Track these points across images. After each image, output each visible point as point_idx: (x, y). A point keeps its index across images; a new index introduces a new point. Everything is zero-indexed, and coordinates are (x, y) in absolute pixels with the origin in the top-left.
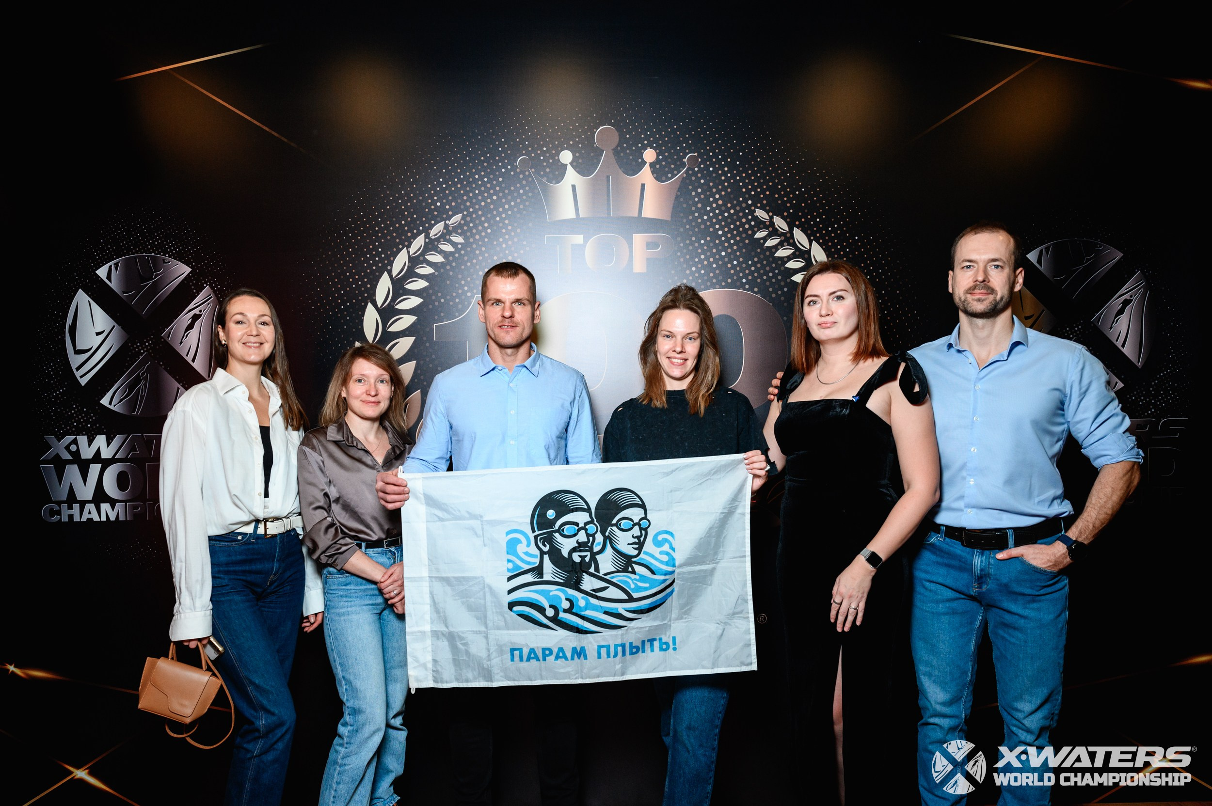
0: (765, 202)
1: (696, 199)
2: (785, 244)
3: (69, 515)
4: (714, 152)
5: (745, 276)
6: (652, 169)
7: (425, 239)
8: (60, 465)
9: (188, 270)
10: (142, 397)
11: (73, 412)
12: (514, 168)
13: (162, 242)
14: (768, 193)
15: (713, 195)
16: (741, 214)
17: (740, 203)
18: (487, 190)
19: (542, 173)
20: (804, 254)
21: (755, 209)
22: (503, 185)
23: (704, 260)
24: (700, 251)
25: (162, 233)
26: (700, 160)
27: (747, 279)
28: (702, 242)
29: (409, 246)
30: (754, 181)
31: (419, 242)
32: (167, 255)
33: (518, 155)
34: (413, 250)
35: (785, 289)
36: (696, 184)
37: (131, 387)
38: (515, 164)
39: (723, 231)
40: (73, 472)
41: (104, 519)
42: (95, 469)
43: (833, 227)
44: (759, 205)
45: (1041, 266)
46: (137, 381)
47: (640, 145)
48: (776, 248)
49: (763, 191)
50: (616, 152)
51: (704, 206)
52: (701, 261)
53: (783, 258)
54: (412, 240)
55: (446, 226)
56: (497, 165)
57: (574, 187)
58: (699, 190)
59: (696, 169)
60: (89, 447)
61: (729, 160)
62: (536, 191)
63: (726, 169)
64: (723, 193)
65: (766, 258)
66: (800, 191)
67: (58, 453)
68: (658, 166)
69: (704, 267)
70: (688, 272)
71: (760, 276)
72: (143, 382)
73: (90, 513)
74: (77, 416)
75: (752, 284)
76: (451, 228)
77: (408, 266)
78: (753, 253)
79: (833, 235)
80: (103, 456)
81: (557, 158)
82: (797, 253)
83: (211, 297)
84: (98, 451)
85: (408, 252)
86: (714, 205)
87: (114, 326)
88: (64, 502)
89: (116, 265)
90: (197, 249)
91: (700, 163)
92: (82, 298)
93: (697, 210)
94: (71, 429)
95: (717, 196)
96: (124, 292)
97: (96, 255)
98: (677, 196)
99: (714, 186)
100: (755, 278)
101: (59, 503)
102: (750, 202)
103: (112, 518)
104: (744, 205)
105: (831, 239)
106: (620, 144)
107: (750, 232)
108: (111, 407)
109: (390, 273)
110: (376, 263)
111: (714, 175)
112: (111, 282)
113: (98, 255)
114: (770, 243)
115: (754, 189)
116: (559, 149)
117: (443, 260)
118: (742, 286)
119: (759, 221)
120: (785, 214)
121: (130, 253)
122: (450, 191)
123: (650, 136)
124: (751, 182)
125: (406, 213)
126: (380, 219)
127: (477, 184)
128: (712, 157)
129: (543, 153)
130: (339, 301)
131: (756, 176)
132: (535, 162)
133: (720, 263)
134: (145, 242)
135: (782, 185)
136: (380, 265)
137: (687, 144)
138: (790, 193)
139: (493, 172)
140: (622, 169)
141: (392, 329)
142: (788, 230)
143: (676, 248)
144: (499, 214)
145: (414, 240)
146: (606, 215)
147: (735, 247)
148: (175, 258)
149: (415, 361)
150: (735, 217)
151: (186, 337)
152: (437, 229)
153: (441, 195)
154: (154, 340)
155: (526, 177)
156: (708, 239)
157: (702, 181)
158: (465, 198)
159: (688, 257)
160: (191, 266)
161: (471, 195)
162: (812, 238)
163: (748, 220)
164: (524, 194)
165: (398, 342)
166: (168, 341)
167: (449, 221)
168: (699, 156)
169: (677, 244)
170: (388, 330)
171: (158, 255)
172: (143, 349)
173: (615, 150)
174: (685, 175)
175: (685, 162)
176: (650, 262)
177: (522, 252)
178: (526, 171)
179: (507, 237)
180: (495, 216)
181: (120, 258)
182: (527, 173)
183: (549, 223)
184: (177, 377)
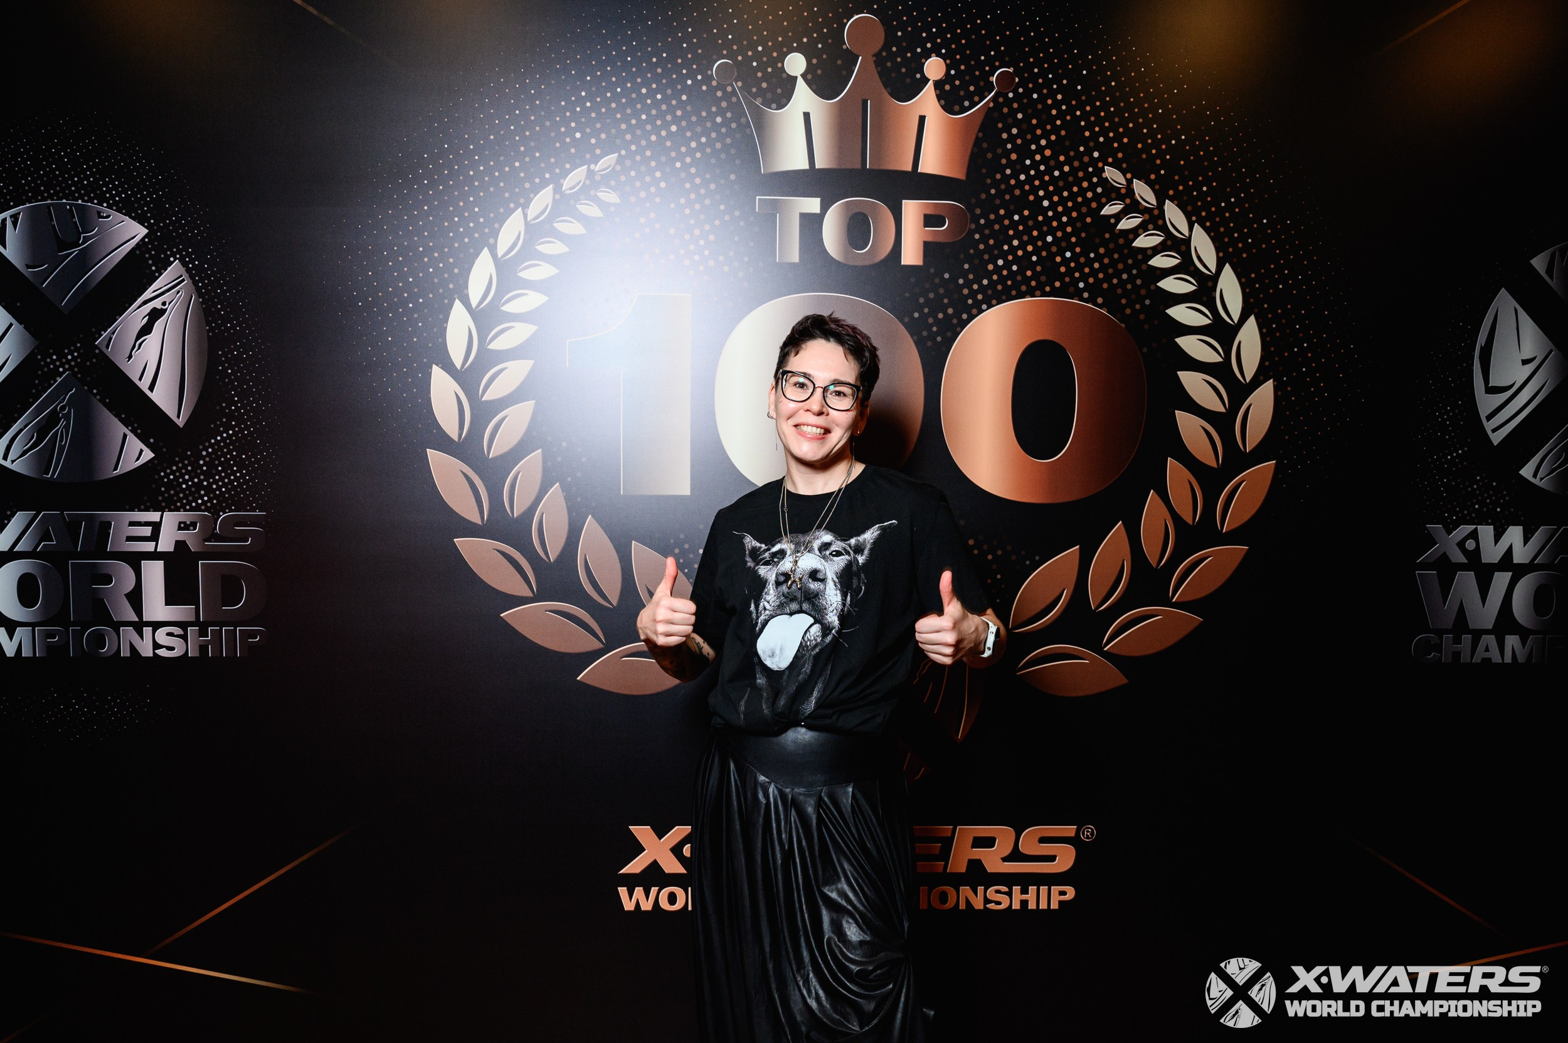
0: (1120, 155)
1: (1009, 146)
2: (1151, 226)
4: (1041, 68)
5: (1085, 277)
6: (938, 92)
7: (554, 194)
9: (141, 231)
10: (61, 448)
12: (708, 79)
13: (96, 181)
14: (1125, 140)
15: (1036, 139)
16: (1081, 174)
17: (1079, 156)
18: (661, 115)
19: (754, 90)
20: (1179, 245)
21: (1103, 168)
22: (689, 108)
23: (1018, 248)
24: (1011, 232)
25: (95, 165)
26: (1017, 80)
27: (1086, 283)
28: (1016, 217)
29: (525, 207)
30: (1104, 119)
31: (543, 199)
32: (105, 205)
33: (715, 57)
34: (533, 211)
35: (1147, 302)
36: (1010, 121)
37: (42, 431)
38: (709, 72)
39: (1051, 201)
43: (1228, 202)
44: (1110, 160)
45: (1552, 278)
46: (53, 419)
47: (919, 50)
48: (1135, 232)
49: (1118, 137)
50: (879, 60)
51: (1021, 160)
52: (1013, 250)
53: (1145, 249)
54: (532, 196)
55: (590, 174)
56: (679, 74)
57: (807, 116)
58: (1014, 131)
59: (1011, 95)
61: (1065, 82)
62: (743, 120)
63: (1059, 97)
64: (1053, 138)
65: (1119, 249)
66: (1178, 140)
68: (947, 87)
69: (1017, 260)
70: (991, 267)
71: (1108, 278)
72: (62, 423)
75: (1094, 292)
76: (597, 178)
77: (524, 239)
78: (1097, 240)
79: (1227, 215)
81: (780, 65)
82: (1169, 243)
83: (183, 280)
85: (525, 216)
86: (1038, 157)
87: (11, 325)
89: (15, 218)
90: (157, 195)
91: (1018, 85)
93: (1010, 165)
95: (1043, 142)
96: (28, 267)
98: (977, 137)
99: (1041, 125)
100: (1098, 282)
102: (1096, 154)
103: (10, 651)
104: (1086, 159)
105: (1225, 222)
106: (886, 46)
107: (1094, 205)
108: (7, 464)
109: (493, 250)
110: (469, 232)
111: (1040, 106)
112: (5, 248)
114: (1126, 224)
115: (1104, 132)
116: (785, 50)
117: (583, 231)
118: (1078, 294)
119: (1109, 186)
120: (1153, 177)
121: (39, 198)
122: (599, 113)
123: (936, 35)
124: (1100, 122)
125: (522, 149)
126: (477, 158)
127: (644, 104)
128: (1038, 75)
129: (757, 56)
130: (406, 295)
131: (1107, 112)
132: (743, 72)
133: (1044, 254)
134: (65, 180)
135: (1150, 128)
136: (476, 235)
137: (997, 51)
138: (1161, 142)
139: (672, 84)
140: (889, 89)
141: (495, 345)
142: (1156, 204)
143: (973, 226)
144: (681, 157)
145: (535, 196)
146: (858, 166)
147: (1069, 229)
148: (119, 210)
149: (534, 401)
150: (1071, 179)
151: (139, 348)
152: (576, 177)
153: (583, 120)
154: (82, 351)
155: (727, 96)
156: (1026, 213)
157: (1020, 116)
158: (623, 126)
159: (991, 242)
160: (146, 224)
161: (634, 122)
162: (1194, 218)
163: (1091, 184)
164: (722, 125)
165: (506, 368)
166: (107, 354)
167: (596, 165)
168: (1016, 73)
169: (975, 219)
170: (489, 347)
171: (89, 204)
172: (62, 365)
173: (878, 55)
174: (991, 105)
175: (993, 82)
176: (929, 248)
177: (717, 222)
178: (728, 85)
179: (693, 196)
180: (674, 160)
181: (21, 207)
182: (729, 89)
183: (764, 175)
184: (123, 416)
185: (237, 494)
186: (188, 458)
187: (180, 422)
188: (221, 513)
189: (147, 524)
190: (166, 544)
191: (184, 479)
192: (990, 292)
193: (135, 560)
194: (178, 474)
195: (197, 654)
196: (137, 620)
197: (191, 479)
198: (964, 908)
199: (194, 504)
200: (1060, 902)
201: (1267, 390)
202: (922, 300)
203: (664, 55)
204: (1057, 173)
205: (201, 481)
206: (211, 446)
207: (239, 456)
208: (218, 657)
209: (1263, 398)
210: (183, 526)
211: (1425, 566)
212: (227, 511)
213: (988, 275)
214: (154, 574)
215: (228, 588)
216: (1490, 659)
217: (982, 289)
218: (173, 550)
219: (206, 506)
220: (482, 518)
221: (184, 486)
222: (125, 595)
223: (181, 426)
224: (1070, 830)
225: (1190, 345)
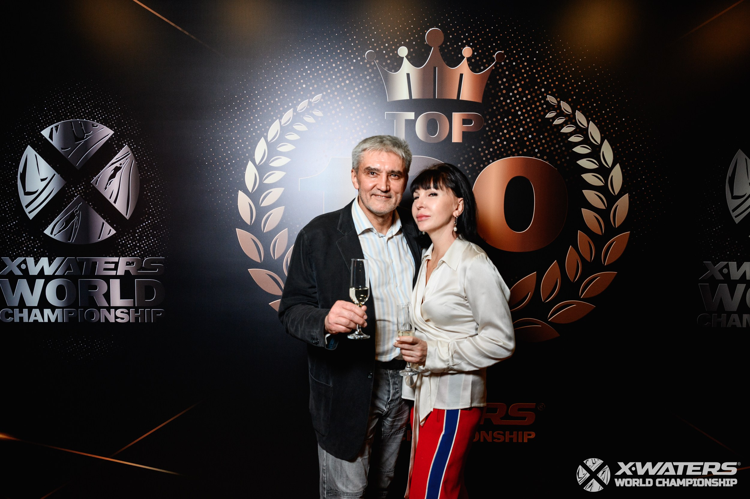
0: (554, 90)
2: (569, 123)
3: (20, 317)
4: (517, 51)
5: (537, 147)
6: (469, 63)
7: (293, 113)
8: (13, 279)
9: (111, 132)
10: (76, 229)
11: (23, 239)
12: (363, 59)
13: (92, 110)
14: (557, 83)
15: (515, 84)
16: (536, 99)
17: (535, 91)
18: (342, 76)
19: (384, 64)
20: (583, 131)
21: (546, 96)
22: (354, 73)
23: (506, 134)
24: (503, 127)
25: (92, 103)
26: (506, 56)
27: (539, 149)
28: (506, 120)
29: (280, 118)
30: (547, 74)
31: (288, 115)
32: (96, 121)
33: (366, 49)
34: (284, 120)
35: (568, 158)
37: (67, 221)
38: (364, 56)
39: (522, 112)
40: (23, 284)
41: (46, 320)
42: (40, 283)
43: (606, 111)
44: (550, 92)
46: (72, 216)
47: (460, 44)
48: (562, 126)
49: (553, 82)
50: (441, 49)
51: (508, 93)
52: (504, 135)
53: (567, 133)
54: (283, 113)
55: (310, 103)
56: (350, 57)
57: (408, 75)
58: (505, 80)
59: (503, 63)
60: (35, 266)
62: (379, 78)
63: (526, 64)
64: (523, 82)
65: (554, 133)
66: (582, 82)
67: (11, 270)
68: (473, 60)
69: (506, 139)
70: (494, 143)
71: (549, 147)
72: (76, 218)
73: (36, 316)
74: (26, 242)
75: (543, 154)
76: (313, 105)
77: (280, 133)
78: (544, 130)
79: (606, 117)
80: (46, 273)
81: (396, 52)
82: (578, 130)
83: (129, 154)
84: (42, 269)
85: (280, 123)
86: (516, 92)
87: (55, 175)
88: (16, 307)
89: (57, 127)
91: (506, 59)
92: (30, 152)
93: (503, 95)
94: (22, 252)
95: (518, 85)
96: (62, 149)
97: (41, 120)
98: (487, 83)
99: (517, 77)
100: (544, 149)
101: (13, 308)
102: (543, 90)
103: (53, 320)
104: (538, 92)
105: (604, 120)
106: (445, 42)
107: (542, 113)
108: (52, 236)
109: (266, 138)
110: (255, 130)
112: (52, 141)
113: (42, 119)
114: (557, 122)
115: (547, 79)
116: (398, 45)
117: (306, 129)
118: (535, 155)
119: (549, 104)
120: (570, 100)
121: (67, 118)
122: (313, 76)
123: (468, 37)
124: (545, 75)
125: (279, 92)
126: (259, 97)
127: (334, 72)
128: (515, 54)
129: (385, 48)
130: (227, 159)
131: (548, 70)
132: (379, 55)
133: (519, 136)
134: (78, 110)
135: (568, 77)
136: (258, 132)
137: (496, 43)
138: (574, 83)
139: (347, 62)
140: (446, 62)
141: (266, 181)
142: (571, 112)
143: (485, 124)
144: (351, 95)
145: (285, 114)
146: (432, 97)
147: (530, 125)
148: (101, 123)
149: (284, 207)
150: (531, 101)
151: (110, 184)
152: (303, 105)
153: (306, 79)
154: (85, 186)
155: (372, 67)
156: (510, 117)
157: (507, 73)
158: (325, 81)
159: (494, 131)
160: (113, 129)
161: (329, 79)
162: (590, 119)
163: (541, 104)
164: (370, 80)
165: (271, 192)
166: (96, 187)
167: (312, 99)
168: (505, 53)
169: (486, 121)
170: (264, 182)
171: (89, 121)
172: (76, 192)
173: (441, 47)
174: (494, 68)
175: (494, 57)
176: (465, 135)
177: (367, 124)
178: (372, 62)
179: (356, 112)
180: (348, 96)
181: (59, 122)
182: (373, 63)
183: (388, 102)
184: (103, 214)
185: (152, 249)
186: (131, 233)
187: (127, 217)
188: (145, 258)
189: (112, 263)
190: (121, 271)
191: (129, 242)
192: (493, 154)
193: (107, 279)
194: (126, 240)
195: (134, 321)
196: (108, 306)
197: (132, 243)
198: (483, 441)
199: (133, 254)
200: (528, 439)
201: (625, 198)
202: (462, 158)
203: (343, 49)
204: (524, 99)
205: (136, 244)
206: (141, 228)
207: (153, 232)
208: (143, 323)
209: (623, 203)
210: (128, 264)
211: (703, 281)
212: (148, 257)
213: (493, 146)
214: (116, 285)
215: (148, 291)
216: (736, 325)
217: (490, 153)
218: (124, 274)
219: (138, 255)
220: (261, 259)
221: (129, 246)
222: (103, 295)
223: (128, 219)
224: (533, 405)
225: (589, 178)
